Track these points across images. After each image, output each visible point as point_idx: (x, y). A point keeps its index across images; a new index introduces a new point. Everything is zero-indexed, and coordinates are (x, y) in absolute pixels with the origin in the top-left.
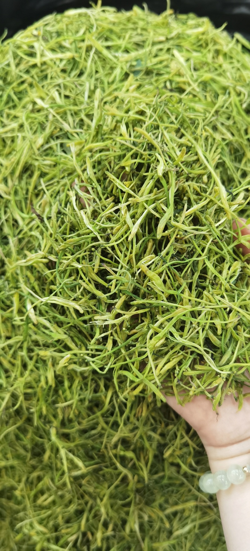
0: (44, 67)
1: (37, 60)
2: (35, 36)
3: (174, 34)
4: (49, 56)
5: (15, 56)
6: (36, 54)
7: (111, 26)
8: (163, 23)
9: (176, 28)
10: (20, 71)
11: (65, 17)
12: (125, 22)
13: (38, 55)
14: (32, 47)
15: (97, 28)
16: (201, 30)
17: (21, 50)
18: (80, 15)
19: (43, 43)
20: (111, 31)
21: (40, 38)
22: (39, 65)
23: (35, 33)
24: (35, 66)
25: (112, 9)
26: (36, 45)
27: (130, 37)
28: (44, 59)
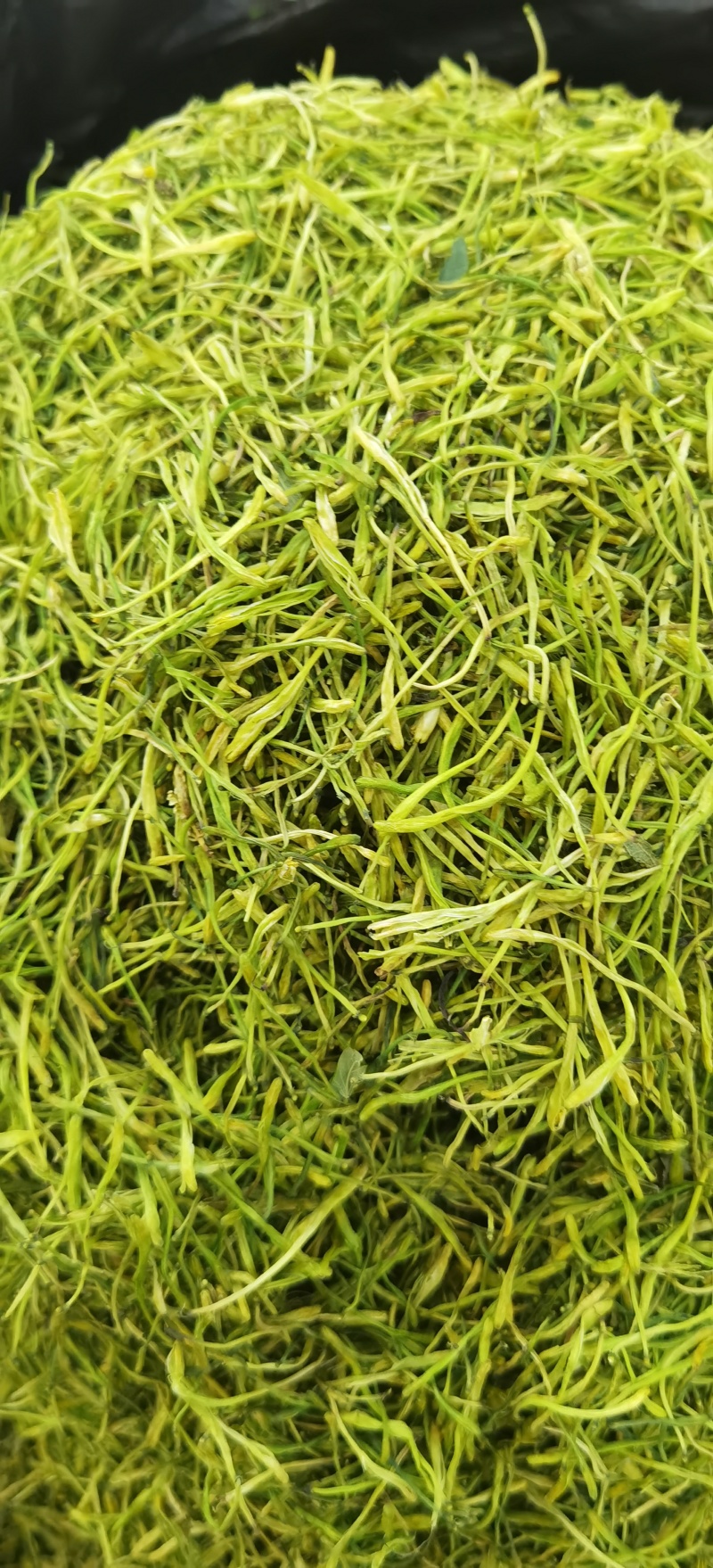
0: (163, 277)
1: (142, 258)
2: (135, 182)
3: (551, 160)
4: (179, 245)
5: (77, 243)
6: (137, 235)
7: (360, 141)
8: (521, 122)
9: (560, 139)
10: (91, 291)
11: (223, 112)
12: (407, 123)
13: (145, 242)
14: (125, 215)
15: (319, 148)
16: (634, 145)
17: (91, 224)
18: (269, 108)
19: (158, 203)
20: (363, 156)
21: (150, 186)
22: (147, 271)
23: (135, 170)
24: (135, 274)
25: (366, 84)
26: (137, 209)
27: (421, 172)
28: (162, 255)
